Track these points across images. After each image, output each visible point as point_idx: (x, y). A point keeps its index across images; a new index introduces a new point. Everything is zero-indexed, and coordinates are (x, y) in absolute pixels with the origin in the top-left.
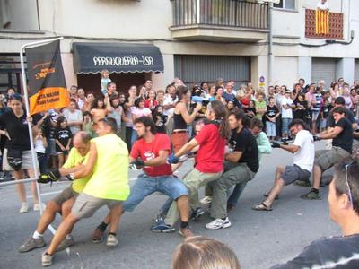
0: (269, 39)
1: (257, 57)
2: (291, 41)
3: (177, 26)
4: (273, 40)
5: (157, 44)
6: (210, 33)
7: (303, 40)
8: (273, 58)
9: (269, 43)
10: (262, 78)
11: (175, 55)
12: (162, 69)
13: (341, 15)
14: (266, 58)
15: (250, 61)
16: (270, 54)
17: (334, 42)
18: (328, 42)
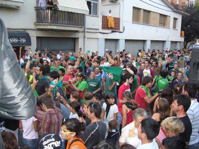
0: (84, 30)
1: (78, 38)
2: (95, 31)
3: (38, 23)
4: (86, 30)
5: (28, 32)
6: (55, 28)
7: (101, 30)
8: (86, 39)
9: (84, 32)
10: (81, 48)
11: (37, 37)
12: (30, 45)
13: (119, 19)
14: (83, 39)
15: (75, 40)
16: (84, 37)
17: (115, 32)
18: (113, 32)
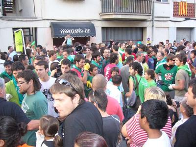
0: (153, 18)
1: (146, 28)
2: (165, 19)
3: (103, 13)
4: (155, 19)
5: (93, 22)
6: (120, 17)
7: (172, 18)
8: (154, 28)
9: (153, 20)
10: (149, 38)
11: (102, 28)
12: (95, 35)
13: (194, 4)
14: (151, 28)
15: (143, 29)
16: (153, 26)
17: (189, 19)
18: (186, 19)
